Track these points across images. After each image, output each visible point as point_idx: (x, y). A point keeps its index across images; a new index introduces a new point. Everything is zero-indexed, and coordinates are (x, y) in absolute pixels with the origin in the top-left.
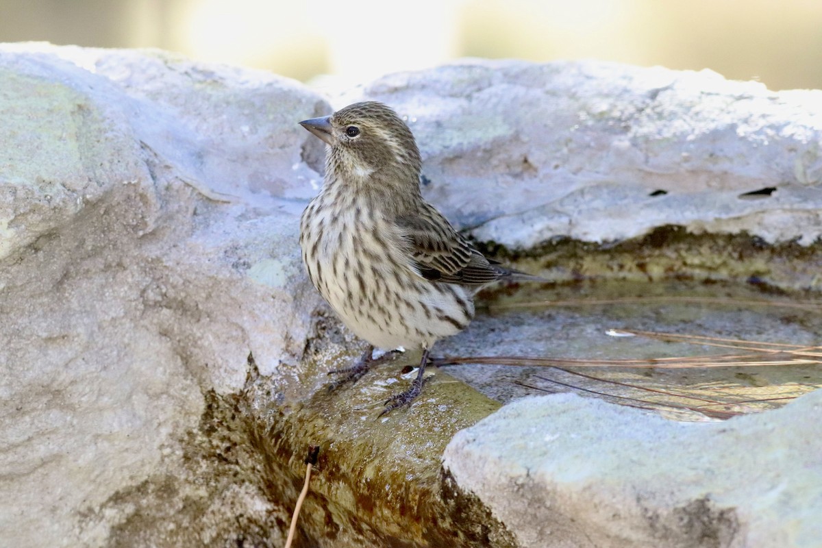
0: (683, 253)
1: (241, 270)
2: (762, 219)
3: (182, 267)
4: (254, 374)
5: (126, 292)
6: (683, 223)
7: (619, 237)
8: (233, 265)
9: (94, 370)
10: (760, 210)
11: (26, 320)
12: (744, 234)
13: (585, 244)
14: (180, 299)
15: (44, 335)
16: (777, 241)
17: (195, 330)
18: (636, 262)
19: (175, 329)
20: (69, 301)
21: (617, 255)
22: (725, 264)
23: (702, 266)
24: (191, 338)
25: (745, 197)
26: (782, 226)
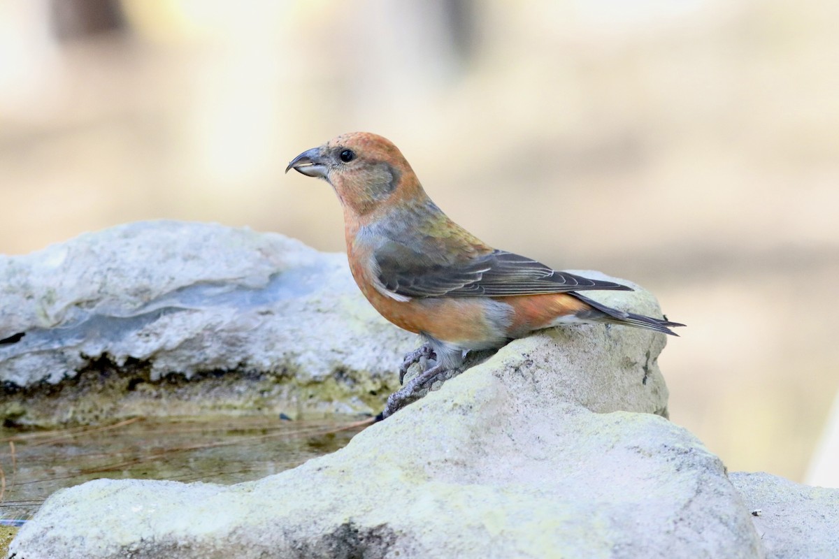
2: (12, 364)
16: (28, 383)
26: (32, 368)
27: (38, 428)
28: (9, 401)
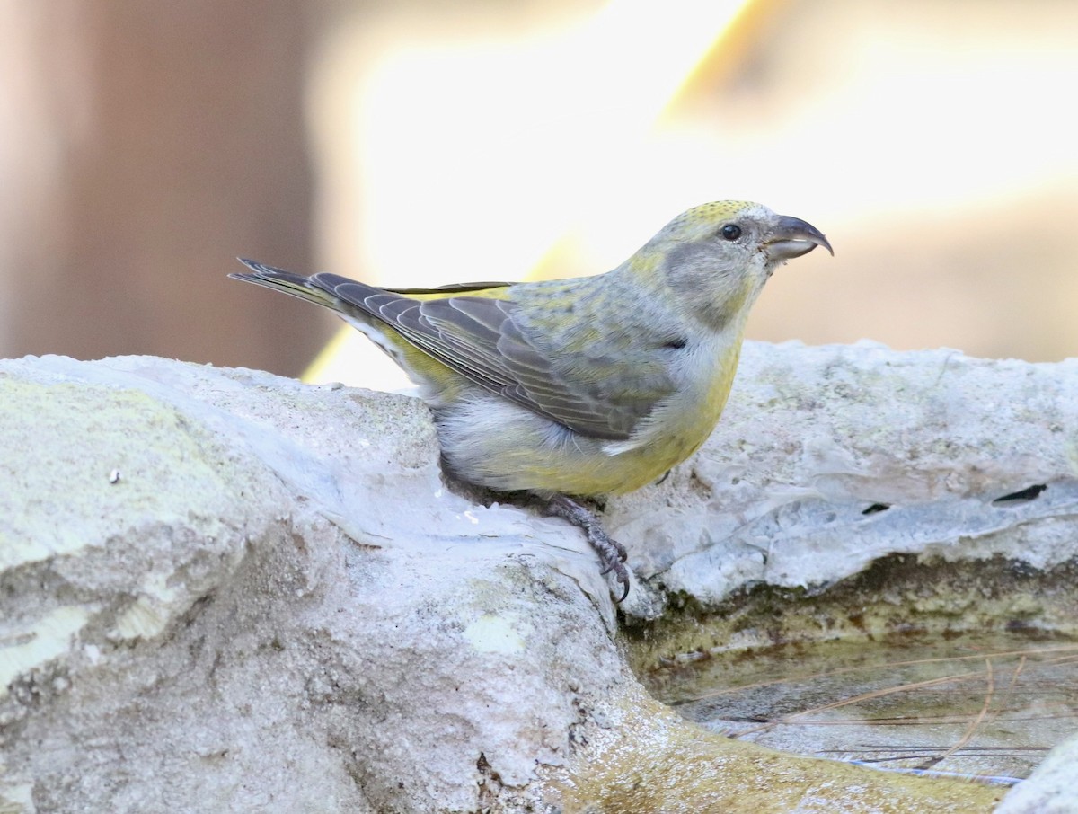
0: (911, 596)
1: (453, 635)
2: (1024, 533)
3: (358, 640)
4: (493, 786)
5: (287, 684)
6: (914, 549)
7: (828, 578)
8: (438, 629)
9: (259, 802)
10: (1025, 520)
11: (179, 730)
12: (999, 559)
13: (785, 590)
14: (357, 688)
15: (204, 751)
16: (1048, 564)
17: (379, 735)
18: (848, 615)
19: (350, 735)
20: (222, 700)
21: (823, 606)
22: (972, 606)
23: (937, 613)
24: (373, 747)
25: (1001, 503)
26: (1055, 541)
27: (1060, 636)
28: (1017, 592)
